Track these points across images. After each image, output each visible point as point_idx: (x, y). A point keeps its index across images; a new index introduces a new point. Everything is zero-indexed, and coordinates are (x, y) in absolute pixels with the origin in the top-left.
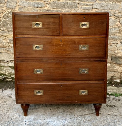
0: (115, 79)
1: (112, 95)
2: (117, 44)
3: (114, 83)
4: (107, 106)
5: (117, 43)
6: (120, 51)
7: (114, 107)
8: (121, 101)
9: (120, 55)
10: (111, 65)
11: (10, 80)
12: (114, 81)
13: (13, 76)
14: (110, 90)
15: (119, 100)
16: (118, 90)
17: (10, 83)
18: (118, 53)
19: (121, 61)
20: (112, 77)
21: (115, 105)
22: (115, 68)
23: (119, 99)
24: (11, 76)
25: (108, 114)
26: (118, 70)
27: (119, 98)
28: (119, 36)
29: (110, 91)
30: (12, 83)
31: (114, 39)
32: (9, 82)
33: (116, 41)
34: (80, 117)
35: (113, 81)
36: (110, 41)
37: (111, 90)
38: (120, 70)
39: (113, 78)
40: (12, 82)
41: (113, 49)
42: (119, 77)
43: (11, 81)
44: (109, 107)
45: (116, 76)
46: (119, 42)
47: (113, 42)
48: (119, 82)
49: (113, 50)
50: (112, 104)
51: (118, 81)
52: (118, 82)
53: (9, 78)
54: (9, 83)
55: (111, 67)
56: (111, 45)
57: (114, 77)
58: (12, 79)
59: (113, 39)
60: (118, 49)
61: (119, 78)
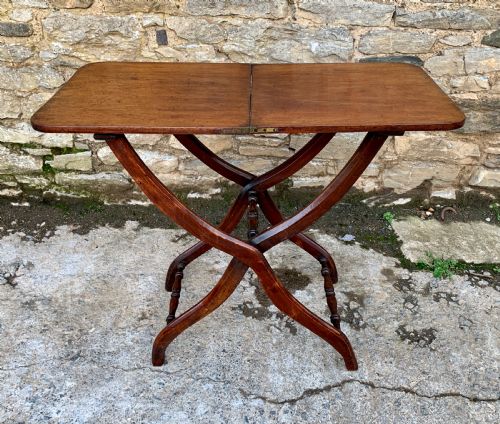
0: (439, 188)
1: (420, 266)
2: (468, 49)
3: (432, 205)
4: (403, 339)
5: (469, 45)
6: (477, 77)
7: (431, 341)
8: (457, 302)
9: (474, 97)
10: (428, 137)
11: (16, 193)
12: (433, 195)
13: (23, 179)
14: (415, 239)
15: (449, 297)
16: (446, 239)
17: (17, 204)
18: (467, 88)
19: (472, 120)
20: (426, 181)
21: (431, 329)
22: (445, 149)
23: (448, 291)
24: (15, 180)
25: (407, 391)
26: (453, 155)
27: (451, 286)
28: (482, 12)
29: (414, 244)
30: (27, 204)
31: (457, 26)
32: (14, 199)
33: (463, 33)
34: (286, 412)
35: (429, 195)
36: (438, 32)
37: (419, 240)
38: (461, 156)
39: (431, 184)
40: (25, 201)
41: (447, 71)
42: (453, 182)
43: (21, 195)
44: (408, 341)
45: (444, 178)
46: (478, 36)
47: (450, 38)
48: (452, 200)
49: (448, 75)
50: (420, 322)
51: (449, 194)
52: (446, 202)
53: (10, 188)
54: (14, 204)
55: (427, 146)
56: (441, 54)
57: (434, 182)
58: (22, 189)
59: (453, 26)
60: (470, 71)
61: (453, 185)
